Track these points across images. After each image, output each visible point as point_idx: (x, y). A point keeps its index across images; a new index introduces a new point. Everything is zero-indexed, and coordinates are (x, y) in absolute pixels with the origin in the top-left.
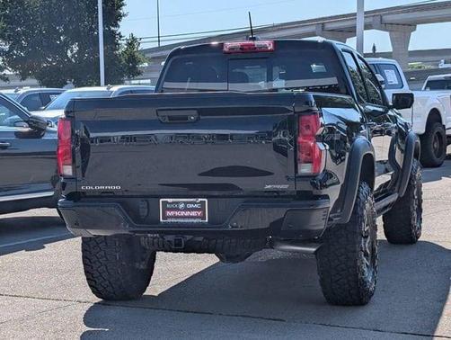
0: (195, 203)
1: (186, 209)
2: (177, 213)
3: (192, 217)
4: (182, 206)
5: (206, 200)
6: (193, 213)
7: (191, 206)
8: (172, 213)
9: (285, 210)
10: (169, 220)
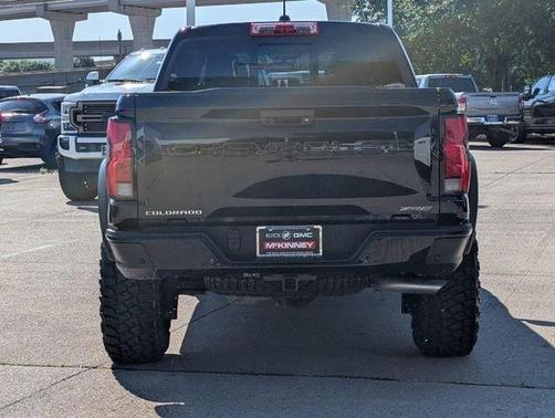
0: (303, 231)
1: (292, 240)
2: (280, 245)
3: (301, 250)
4: (286, 235)
5: (320, 228)
6: (302, 245)
7: (298, 235)
8: (273, 245)
9: (432, 238)
10: (269, 255)
